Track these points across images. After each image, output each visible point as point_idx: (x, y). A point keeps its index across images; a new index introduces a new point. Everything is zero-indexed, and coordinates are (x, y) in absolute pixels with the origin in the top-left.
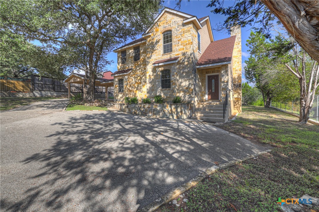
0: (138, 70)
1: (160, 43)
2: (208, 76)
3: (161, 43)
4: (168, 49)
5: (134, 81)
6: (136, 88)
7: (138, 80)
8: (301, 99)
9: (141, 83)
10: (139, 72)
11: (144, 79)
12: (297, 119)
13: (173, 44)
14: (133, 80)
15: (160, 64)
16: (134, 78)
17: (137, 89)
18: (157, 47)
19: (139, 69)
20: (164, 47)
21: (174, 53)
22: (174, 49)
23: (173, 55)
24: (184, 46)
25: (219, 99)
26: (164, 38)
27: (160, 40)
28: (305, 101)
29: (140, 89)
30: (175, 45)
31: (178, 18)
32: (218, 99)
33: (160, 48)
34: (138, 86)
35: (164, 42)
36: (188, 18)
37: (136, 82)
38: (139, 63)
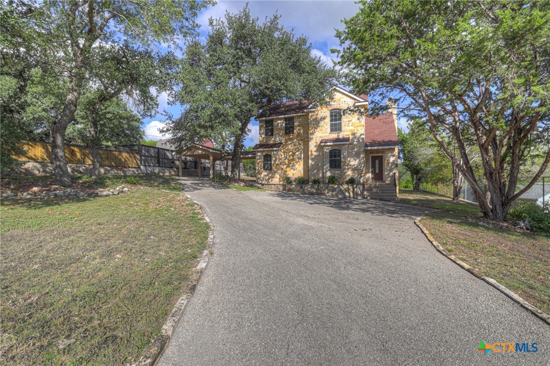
0: (289, 144)
1: (326, 120)
2: (372, 156)
3: (328, 120)
4: (336, 127)
5: (283, 156)
6: (286, 164)
7: (289, 156)
8: (454, 180)
9: (293, 160)
10: (291, 146)
11: (298, 155)
12: (451, 200)
13: (343, 124)
14: (281, 154)
15: (329, 144)
16: (284, 152)
17: (288, 166)
18: (322, 123)
19: (292, 143)
20: (331, 125)
21: (344, 133)
22: (343, 128)
23: (342, 135)
24: (355, 127)
25: (384, 180)
26: (331, 116)
27: (326, 117)
28: (457, 183)
29: (292, 166)
30: (345, 126)
31: (348, 98)
32: (382, 180)
33: (326, 125)
34: (289, 163)
35: (331, 120)
36: (360, 102)
37: (286, 158)
38: (291, 137)
